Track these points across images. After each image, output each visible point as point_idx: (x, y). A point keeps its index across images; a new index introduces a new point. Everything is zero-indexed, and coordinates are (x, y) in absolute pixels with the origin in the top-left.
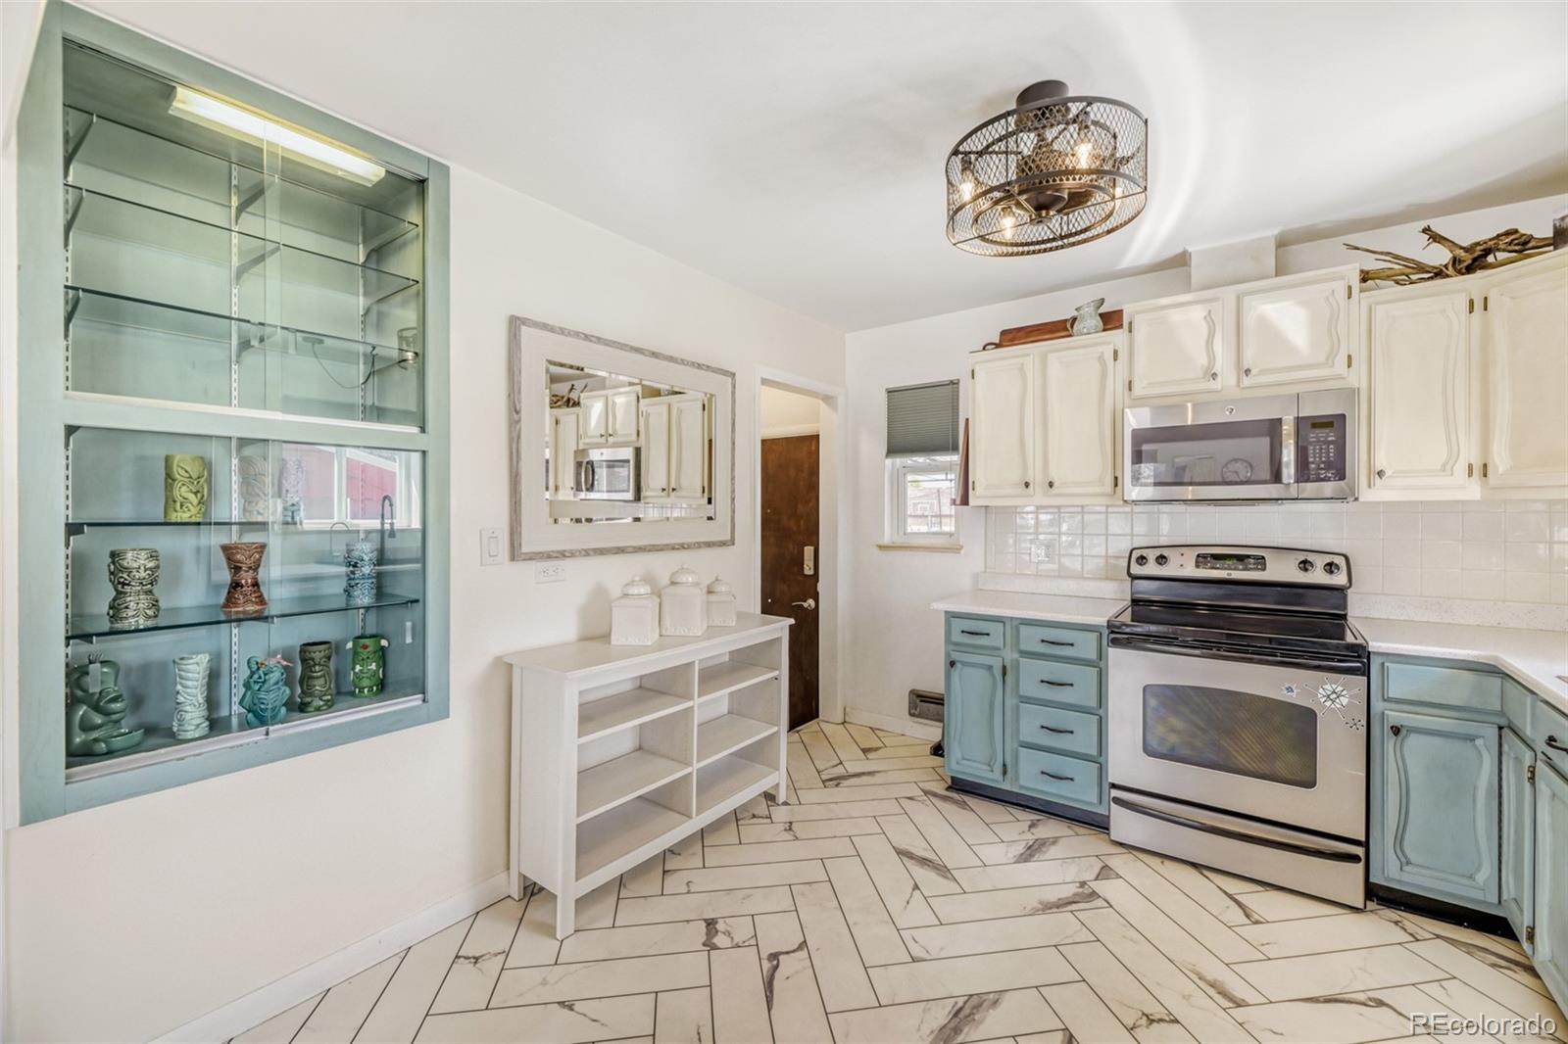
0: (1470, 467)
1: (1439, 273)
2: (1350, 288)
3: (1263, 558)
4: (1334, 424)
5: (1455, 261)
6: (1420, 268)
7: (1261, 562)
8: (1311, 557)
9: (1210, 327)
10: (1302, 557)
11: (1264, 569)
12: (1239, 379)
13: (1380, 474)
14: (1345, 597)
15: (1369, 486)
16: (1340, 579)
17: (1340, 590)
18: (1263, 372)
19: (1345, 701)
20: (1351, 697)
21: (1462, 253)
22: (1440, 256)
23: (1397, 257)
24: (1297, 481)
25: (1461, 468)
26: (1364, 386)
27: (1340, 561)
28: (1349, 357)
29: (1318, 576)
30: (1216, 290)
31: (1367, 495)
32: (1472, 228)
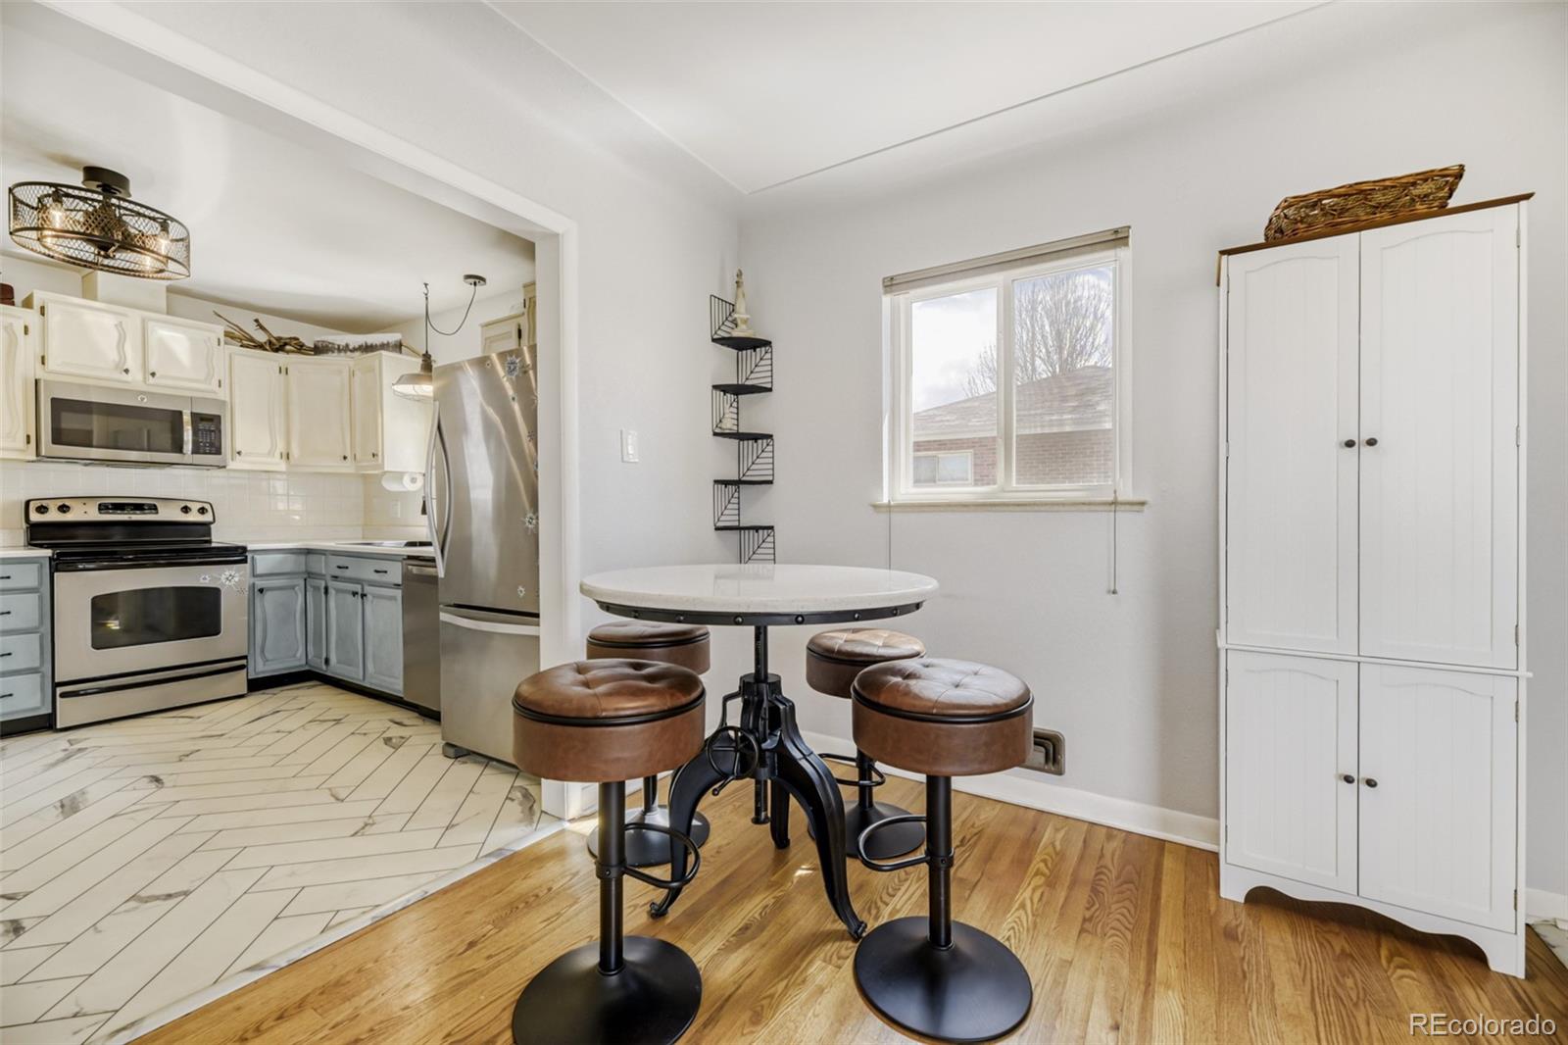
0: (281, 454)
1: (261, 346)
2: (219, 340)
3: (155, 505)
4: (214, 420)
5: (270, 342)
6: (252, 340)
7: (154, 508)
8: (189, 504)
9: (120, 334)
10: (183, 504)
11: (157, 513)
12: (145, 378)
13: (239, 453)
14: (210, 529)
15: (232, 460)
16: (207, 518)
17: (206, 525)
18: (162, 377)
19: (236, 579)
20: (241, 576)
21: (274, 341)
22: (262, 338)
23: (241, 329)
24: (193, 453)
25: (278, 455)
26: (228, 399)
27: (207, 506)
28: (220, 382)
29: (194, 517)
30: (127, 309)
31: (231, 465)
32: (280, 329)
